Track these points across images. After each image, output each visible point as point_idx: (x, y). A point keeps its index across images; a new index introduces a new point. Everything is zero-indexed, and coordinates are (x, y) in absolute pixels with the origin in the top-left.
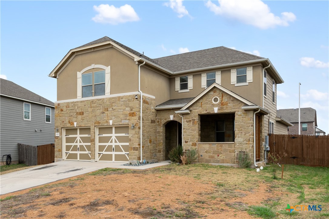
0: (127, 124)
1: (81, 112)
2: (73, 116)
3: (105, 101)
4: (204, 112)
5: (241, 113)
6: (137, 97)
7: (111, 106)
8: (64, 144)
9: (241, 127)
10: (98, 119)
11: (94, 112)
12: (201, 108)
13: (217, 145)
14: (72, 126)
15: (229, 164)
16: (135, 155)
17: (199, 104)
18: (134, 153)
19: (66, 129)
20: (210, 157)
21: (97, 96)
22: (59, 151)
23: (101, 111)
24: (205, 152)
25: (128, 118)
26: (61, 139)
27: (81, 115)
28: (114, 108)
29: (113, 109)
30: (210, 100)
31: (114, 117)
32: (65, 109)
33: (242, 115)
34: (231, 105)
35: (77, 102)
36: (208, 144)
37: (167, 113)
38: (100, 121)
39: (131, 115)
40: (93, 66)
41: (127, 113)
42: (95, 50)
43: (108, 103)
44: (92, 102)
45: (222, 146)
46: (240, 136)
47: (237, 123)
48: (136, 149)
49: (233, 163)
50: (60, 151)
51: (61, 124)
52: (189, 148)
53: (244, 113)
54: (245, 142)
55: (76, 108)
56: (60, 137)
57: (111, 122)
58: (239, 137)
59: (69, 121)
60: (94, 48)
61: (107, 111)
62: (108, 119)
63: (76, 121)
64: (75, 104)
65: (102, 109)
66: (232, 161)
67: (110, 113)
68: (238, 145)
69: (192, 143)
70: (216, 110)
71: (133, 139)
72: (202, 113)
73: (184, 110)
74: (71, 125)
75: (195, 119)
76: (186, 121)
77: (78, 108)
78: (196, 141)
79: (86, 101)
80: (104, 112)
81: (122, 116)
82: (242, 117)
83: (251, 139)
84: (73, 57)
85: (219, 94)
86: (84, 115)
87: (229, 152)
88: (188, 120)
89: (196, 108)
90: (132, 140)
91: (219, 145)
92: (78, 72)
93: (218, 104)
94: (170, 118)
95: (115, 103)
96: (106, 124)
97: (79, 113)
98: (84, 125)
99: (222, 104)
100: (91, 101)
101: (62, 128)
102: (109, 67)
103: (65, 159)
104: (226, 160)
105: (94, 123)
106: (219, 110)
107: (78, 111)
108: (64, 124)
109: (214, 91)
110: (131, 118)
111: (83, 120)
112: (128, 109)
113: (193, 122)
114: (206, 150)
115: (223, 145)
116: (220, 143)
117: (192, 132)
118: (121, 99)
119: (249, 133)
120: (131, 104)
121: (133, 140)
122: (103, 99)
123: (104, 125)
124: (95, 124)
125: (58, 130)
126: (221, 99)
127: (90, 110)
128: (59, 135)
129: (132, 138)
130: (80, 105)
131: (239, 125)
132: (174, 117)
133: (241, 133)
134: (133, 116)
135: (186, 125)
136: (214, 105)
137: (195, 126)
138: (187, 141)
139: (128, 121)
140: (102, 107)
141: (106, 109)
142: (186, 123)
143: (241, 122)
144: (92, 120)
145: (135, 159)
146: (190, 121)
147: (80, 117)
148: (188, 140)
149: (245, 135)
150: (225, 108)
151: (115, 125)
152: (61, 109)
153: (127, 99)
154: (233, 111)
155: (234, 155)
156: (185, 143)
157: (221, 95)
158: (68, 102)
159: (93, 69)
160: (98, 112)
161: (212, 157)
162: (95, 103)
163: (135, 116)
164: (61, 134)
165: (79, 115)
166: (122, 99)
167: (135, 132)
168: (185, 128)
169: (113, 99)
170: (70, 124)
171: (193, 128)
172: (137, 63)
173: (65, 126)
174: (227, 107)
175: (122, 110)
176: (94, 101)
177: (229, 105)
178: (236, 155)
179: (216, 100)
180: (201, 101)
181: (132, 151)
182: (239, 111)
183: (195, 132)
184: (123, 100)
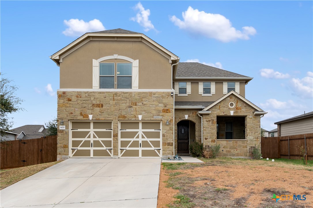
0: (160, 120)
1: (99, 104)
2: (87, 107)
3: (133, 95)
4: (222, 114)
5: (252, 116)
6: (172, 94)
7: (140, 100)
8: (71, 139)
9: (251, 128)
10: (123, 113)
11: (117, 105)
12: (219, 111)
13: (233, 141)
14: (85, 119)
15: (242, 157)
16: (169, 150)
17: (218, 107)
18: (168, 148)
19: (72, 122)
20: (227, 151)
21: (120, 88)
22: (64, 147)
23: (128, 104)
24: (223, 147)
25: (162, 114)
26: (67, 133)
27: (99, 107)
28: (145, 103)
29: (143, 104)
30: (227, 104)
31: (144, 113)
32: (74, 99)
33: (253, 118)
34: (244, 110)
35: (94, 92)
36: (226, 141)
37: (182, 113)
38: (126, 116)
39: (165, 111)
40: (116, 56)
41: (160, 109)
42: (118, 40)
43: (137, 97)
44: (116, 94)
45: (236, 143)
46: (251, 134)
47: (248, 125)
48: (171, 144)
49: (246, 156)
50: (66, 146)
51: (67, 116)
52: (209, 144)
53: (254, 117)
54: (255, 139)
55: (92, 99)
56: (66, 130)
57: (140, 117)
58: (250, 136)
59: (81, 113)
60: (117, 37)
61: (136, 105)
62: (136, 114)
63: (91, 114)
64: (90, 94)
65: (129, 103)
66: (244, 154)
67: (139, 108)
68: (249, 142)
69: (212, 140)
70: (232, 113)
71: (167, 134)
72: (220, 115)
73: (206, 111)
74: (84, 117)
75: (214, 119)
76: (206, 121)
77: (94, 99)
78: (214, 138)
79: (106, 92)
80: (132, 107)
81: (154, 112)
82: (253, 120)
83: (259, 137)
84: (87, 42)
85: (235, 100)
86: (103, 108)
87: (243, 147)
88: (208, 120)
89: (215, 110)
90: (165, 135)
91: (235, 141)
92: (93, 59)
93: (234, 108)
94: (185, 117)
95: (145, 98)
96: (134, 119)
97: (97, 105)
98: (103, 119)
99: (237, 108)
100: (113, 93)
101: (69, 120)
102: (138, 60)
103: (71, 157)
104: (240, 154)
105: (117, 117)
106: (234, 113)
107: (94, 102)
108: (73, 116)
109: (231, 97)
110: (165, 114)
111: (102, 113)
112: (161, 105)
113: (212, 122)
114: (223, 146)
115: (238, 142)
116: (236, 140)
117: (212, 130)
118: (153, 95)
119: (258, 132)
120: (165, 101)
121: (167, 136)
122: (131, 93)
123: (131, 120)
124: (119, 118)
125: (63, 122)
126: (236, 105)
127: (112, 102)
128: (64, 129)
129: (165, 134)
130: (97, 96)
131: (250, 126)
132: (189, 116)
133: (252, 132)
134: (167, 112)
135: (206, 124)
136: (230, 109)
137: (214, 125)
138: (206, 138)
139: (162, 117)
140: (129, 101)
141: (135, 104)
142: (205, 122)
143: (251, 124)
144: (116, 113)
145: (169, 154)
146: (210, 121)
147: (97, 109)
148: (208, 137)
149: (255, 134)
150: (239, 112)
151: (145, 120)
152: (69, 99)
153: (160, 95)
154: (245, 114)
155: (246, 149)
156: (204, 140)
157: (236, 101)
158: (80, 92)
159: (115, 60)
160: (123, 106)
161: (229, 152)
162: (119, 96)
163: (170, 112)
164: (67, 127)
165: (96, 107)
166: (155, 94)
167: (169, 128)
168: (205, 127)
169: (143, 94)
170: (82, 116)
171: (212, 127)
172: (171, 62)
173: (75, 119)
174: (241, 112)
175: (155, 106)
176: (117, 93)
177: (242, 109)
178: (248, 150)
179: (232, 105)
180: (219, 104)
181: (167, 146)
182: (250, 115)
183: (214, 130)
184: (156, 96)
